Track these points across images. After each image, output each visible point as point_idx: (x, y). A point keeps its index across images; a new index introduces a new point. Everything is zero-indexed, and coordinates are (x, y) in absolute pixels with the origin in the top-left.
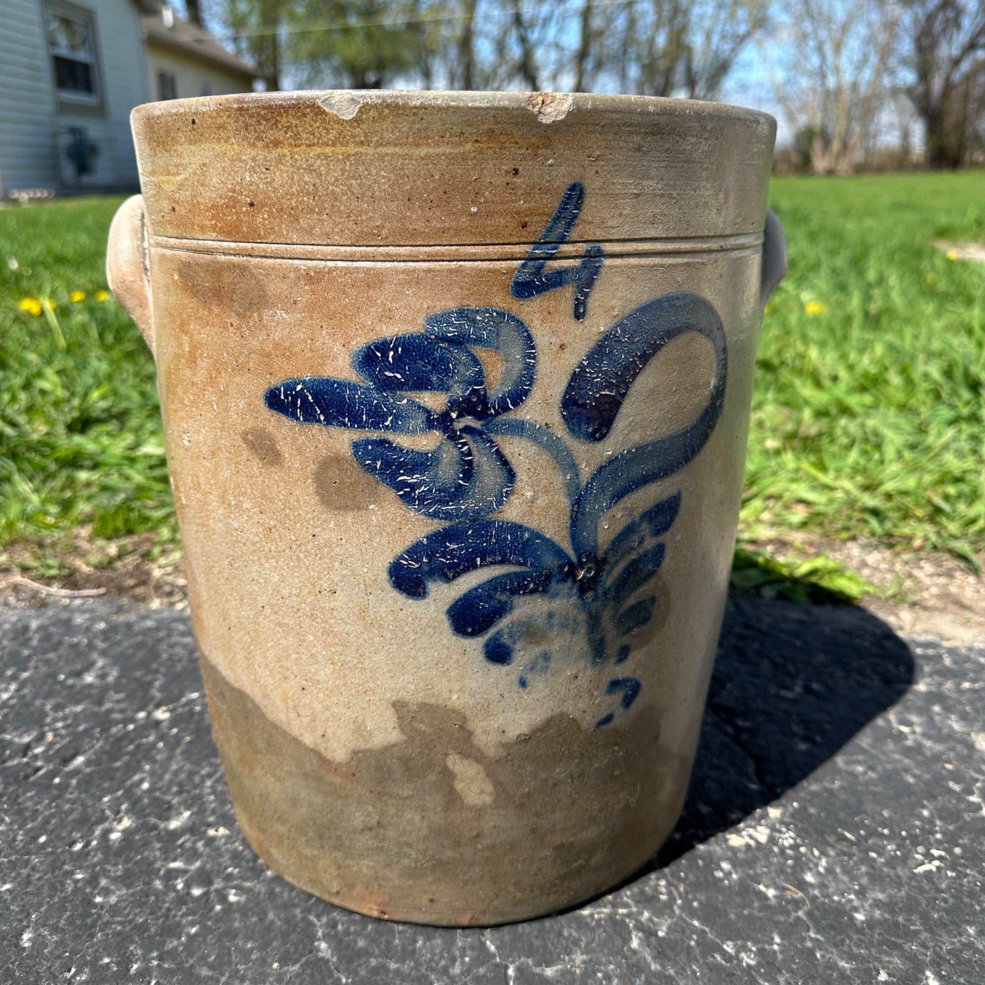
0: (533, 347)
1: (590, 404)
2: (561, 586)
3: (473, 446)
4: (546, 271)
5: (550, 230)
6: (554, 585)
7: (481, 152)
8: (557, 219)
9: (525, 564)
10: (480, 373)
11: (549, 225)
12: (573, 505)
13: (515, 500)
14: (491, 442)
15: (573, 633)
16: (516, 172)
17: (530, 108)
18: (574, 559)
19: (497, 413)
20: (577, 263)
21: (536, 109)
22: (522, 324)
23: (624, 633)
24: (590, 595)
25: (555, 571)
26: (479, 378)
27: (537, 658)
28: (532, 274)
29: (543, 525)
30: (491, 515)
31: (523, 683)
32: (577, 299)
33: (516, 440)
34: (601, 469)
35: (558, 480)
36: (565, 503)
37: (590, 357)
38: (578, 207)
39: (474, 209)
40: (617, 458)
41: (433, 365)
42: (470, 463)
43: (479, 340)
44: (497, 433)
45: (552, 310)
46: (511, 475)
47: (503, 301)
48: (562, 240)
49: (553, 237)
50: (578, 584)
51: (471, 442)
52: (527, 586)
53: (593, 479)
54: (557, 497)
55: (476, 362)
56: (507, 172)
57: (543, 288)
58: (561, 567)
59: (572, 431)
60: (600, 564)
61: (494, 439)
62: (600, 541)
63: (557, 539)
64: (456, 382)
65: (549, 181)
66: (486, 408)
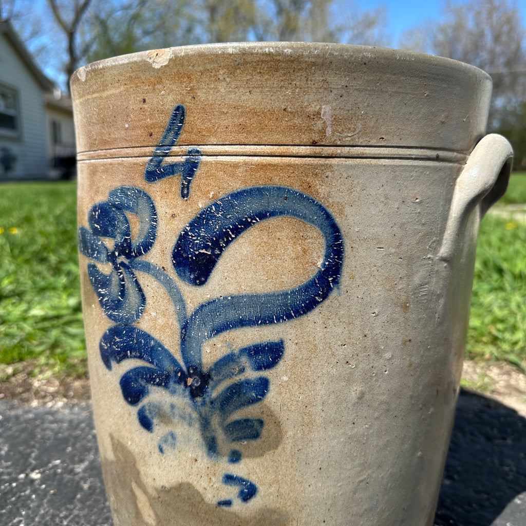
0: (155, 214)
1: (192, 258)
2: (177, 386)
3: (125, 275)
4: (163, 164)
5: (165, 137)
6: (172, 384)
7: (127, 90)
8: (169, 130)
9: (152, 363)
10: (128, 228)
11: (164, 134)
12: (182, 329)
13: (146, 316)
14: (133, 274)
15: (190, 425)
16: (144, 101)
17: (148, 60)
18: (184, 369)
19: (136, 256)
20: (183, 159)
21: (152, 60)
22: (150, 198)
23: (234, 440)
24: (199, 399)
25: (172, 374)
26: (127, 233)
27: (167, 435)
28: (155, 166)
29: (162, 338)
30: (133, 324)
31: (161, 450)
32: (183, 184)
33: (146, 275)
34: (202, 306)
35: (172, 309)
36: (177, 327)
37: (191, 225)
38: (182, 121)
39: (127, 126)
40: (214, 301)
41: (110, 221)
42: (123, 286)
43: (128, 208)
44: (136, 269)
45: (167, 190)
46: (143, 299)
47: (140, 183)
48: (172, 144)
49: (167, 142)
50: (189, 389)
51: (124, 273)
52: (154, 380)
53: (196, 313)
54: (171, 320)
55: (127, 221)
56: (140, 101)
57: (161, 176)
58: (176, 372)
59: (180, 275)
60: (205, 378)
61: (135, 273)
62: (204, 361)
63: (172, 351)
64: (119, 233)
65: (163, 105)
66: (130, 252)
